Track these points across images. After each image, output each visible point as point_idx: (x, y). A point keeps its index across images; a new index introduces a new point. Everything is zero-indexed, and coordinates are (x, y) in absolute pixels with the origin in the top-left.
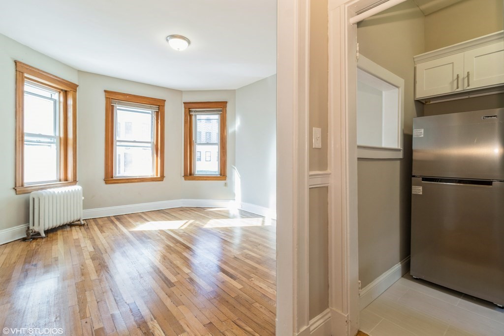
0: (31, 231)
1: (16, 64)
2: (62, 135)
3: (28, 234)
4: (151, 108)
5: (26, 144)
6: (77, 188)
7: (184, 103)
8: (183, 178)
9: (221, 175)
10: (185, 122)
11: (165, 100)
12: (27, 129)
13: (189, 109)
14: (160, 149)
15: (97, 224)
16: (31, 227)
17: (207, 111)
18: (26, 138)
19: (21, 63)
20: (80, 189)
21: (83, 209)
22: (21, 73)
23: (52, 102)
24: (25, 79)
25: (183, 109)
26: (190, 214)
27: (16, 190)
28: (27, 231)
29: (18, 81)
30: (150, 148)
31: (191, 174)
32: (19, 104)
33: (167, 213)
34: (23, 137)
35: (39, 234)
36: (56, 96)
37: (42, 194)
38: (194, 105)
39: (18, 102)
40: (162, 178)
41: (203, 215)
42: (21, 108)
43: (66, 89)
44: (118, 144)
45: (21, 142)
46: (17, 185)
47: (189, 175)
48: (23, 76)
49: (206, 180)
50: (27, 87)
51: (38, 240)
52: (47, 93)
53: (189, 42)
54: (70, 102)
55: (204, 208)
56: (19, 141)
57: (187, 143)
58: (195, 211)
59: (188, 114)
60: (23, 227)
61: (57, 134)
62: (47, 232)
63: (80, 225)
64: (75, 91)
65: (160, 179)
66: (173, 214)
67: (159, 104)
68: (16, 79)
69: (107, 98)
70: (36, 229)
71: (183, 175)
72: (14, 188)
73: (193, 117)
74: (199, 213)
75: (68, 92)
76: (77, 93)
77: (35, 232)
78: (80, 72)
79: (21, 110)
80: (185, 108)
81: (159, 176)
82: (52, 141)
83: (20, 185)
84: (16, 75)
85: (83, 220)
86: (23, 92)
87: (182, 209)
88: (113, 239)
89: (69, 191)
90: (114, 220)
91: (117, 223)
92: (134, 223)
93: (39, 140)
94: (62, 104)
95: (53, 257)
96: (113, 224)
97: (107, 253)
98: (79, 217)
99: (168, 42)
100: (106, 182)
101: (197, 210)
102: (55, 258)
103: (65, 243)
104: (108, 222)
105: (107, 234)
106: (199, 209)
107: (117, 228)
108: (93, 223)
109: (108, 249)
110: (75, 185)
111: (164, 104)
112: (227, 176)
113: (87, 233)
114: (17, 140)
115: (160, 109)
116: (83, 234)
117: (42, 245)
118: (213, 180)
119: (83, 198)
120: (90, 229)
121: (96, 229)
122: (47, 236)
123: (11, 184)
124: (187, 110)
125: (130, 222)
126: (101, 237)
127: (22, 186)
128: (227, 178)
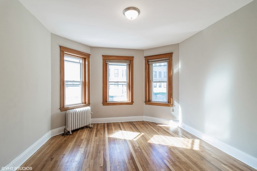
0: (66, 131)
1: (60, 48)
2: (83, 81)
3: (64, 132)
4: (125, 62)
5: (66, 86)
6: (88, 108)
7: (145, 57)
8: (144, 103)
9: (169, 103)
10: (145, 68)
11: (134, 57)
12: (66, 79)
13: (148, 60)
14: (131, 86)
15: (97, 128)
18: (66, 83)
19: (62, 47)
20: (89, 109)
21: (92, 118)
22: (63, 52)
23: (80, 64)
24: (65, 54)
26: (147, 128)
28: (64, 130)
29: (61, 56)
30: (126, 85)
31: (149, 101)
33: (134, 125)
34: (64, 83)
35: (69, 132)
36: (81, 61)
37: (71, 112)
38: (150, 58)
39: (61, 66)
40: (132, 103)
41: (155, 130)
43: (85, 57)
44: (111, 83)
46: (61, 107)
47: (148, 101)
49: (158, 105)
50: (66, 58)
51: (68, 136)
52: (77, 60)
54: (87, 63)
55: (156, 124)
56: (62, 85)
57: (147, 80)
58: (151, 125)
59: (147, 64)
60: (64, 127)
61: (82, 80)
62: (73, 131)
63: (90, 128)
64: (89, 58)
66: (137, 127)
67: (130, 60)
68: (60, 55)
69: (103, 59)
70: (68, 129)
71: (144, 101)
72: (60, 109)
73: (150, 66)
74: (153, 128)
75: (86, 59)
78: (92, 48)
79: (63, 70)
80: (145, 60)
81: (130, 102)
82: (80, 84)
84: (60, 53)
85: (91, 124)
86: (64, 60)
87: (143, 123)
88: (98, 143)
89: (84, 110)
90: (106, 126)
91: (106, 129)
92: (113, 131)
93: (73, 84)
94: (83, 65)
95: (64, 153)
96: (104, 130)
97: (88, 158)
98: (89, 124)
99: (125, 15)
100: (103, 105)
101: (152, 125)
102: (64, 154)
103: (76, 142)
104: (102, 127)
105: (97, 138)
106: (154, 124)
107: (104, 134)
108: (96, 127)
109: (91, 154)
110: (89, 106)
111: (133, 59)
112: (173, 104)
113: (89, 135)
114: (61, 85)
115: (131, 62)
116: (87, 135)
117: (67, 140)
118: (163, 106)
119: (92, 113)
120: (92, 131)
121: (95, 132)
122: (72, 134)
123: (58, 107)
124: (147, 61)
125: (112, 130)
126: (93, 140)
127: (64, 107)
128: (173, 105)
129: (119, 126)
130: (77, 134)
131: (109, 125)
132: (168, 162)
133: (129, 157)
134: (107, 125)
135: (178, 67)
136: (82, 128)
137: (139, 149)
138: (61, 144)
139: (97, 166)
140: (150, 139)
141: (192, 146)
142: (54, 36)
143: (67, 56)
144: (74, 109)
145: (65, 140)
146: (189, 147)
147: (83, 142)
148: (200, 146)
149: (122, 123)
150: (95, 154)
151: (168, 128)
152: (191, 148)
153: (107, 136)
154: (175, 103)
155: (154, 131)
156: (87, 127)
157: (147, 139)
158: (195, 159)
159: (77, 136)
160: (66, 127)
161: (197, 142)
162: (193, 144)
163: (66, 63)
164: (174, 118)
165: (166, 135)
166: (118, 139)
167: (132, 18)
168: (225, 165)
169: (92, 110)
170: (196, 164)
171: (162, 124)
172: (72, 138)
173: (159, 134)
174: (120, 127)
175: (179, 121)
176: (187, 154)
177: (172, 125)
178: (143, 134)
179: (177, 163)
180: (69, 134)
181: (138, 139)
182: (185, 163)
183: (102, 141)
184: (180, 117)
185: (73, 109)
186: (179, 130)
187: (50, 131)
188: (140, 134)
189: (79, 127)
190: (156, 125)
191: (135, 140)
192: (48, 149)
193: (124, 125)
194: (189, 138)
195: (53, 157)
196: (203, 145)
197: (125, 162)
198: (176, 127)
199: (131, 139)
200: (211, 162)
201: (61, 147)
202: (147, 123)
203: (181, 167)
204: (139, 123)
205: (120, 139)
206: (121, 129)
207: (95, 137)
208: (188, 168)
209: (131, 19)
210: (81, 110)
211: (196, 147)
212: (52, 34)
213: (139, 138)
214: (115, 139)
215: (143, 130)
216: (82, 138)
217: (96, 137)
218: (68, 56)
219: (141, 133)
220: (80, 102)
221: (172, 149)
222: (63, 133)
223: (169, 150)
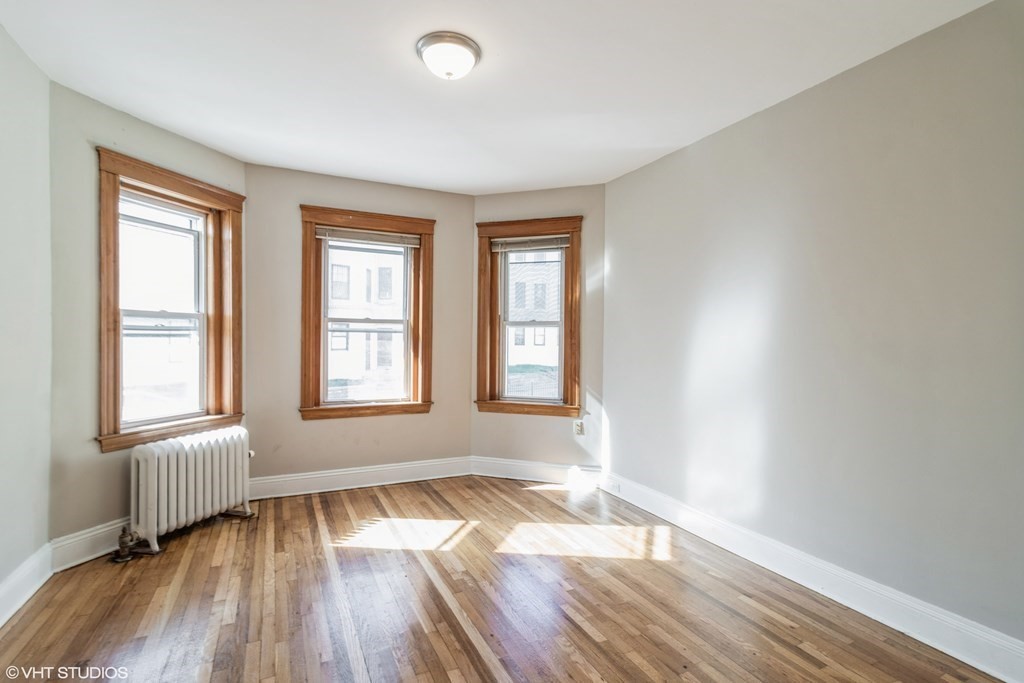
0: (130, 538)
1: (99, 155)
2: (211, 311)
3: (122, 544)
4: (401, 241)
5: (127, 335)
6: (238, 432)
7: (479, 225)
8: (475, 407)
9: (565, 401)
10: (480, 270)
11: (435, 221)
12: (125, 302)
13: (490, 238)
14: (422, 339)
15: (278, 518)
16: (133, 527)
17: (533, 242)
18: (125, 321)
19: (109, 151)
20: (243, 436)
21: (250, 477)
22: (111, 176)
23: (192, 237)
24: (121, 188)
25: (476, 239)
26: (488, 501)
27: (100, 442)
28: (121, 538)
29: (104, 194)
30: (402, 335)
31: (493, 397)
32: (107, 246)
33: (436, 492)
34: (116, 322)
35: (144, 543)
36: (199, 224)
37: (153, 454)
38: (501, 230)
39: (104, 241)
40: (427, 405)
41: (518, 506)
42: (112, 255)
43: (218, 208)
44: (331, 326)
45: (112, 333)
46: (105, 432)
47: (489, 397)
48: (115, 181)
49: (528, 413)
50: (127, 206)
51: (143, 561)
52: (181, 219)
53: (478, 53)
54: (228, 235)
55: (520, 483)
56: (108, 330)
57: (485, 319)
58: (501, 490)
59: (488, 251)
60: (116, 525)
61: (202, 310)
62: (165, 539)
63: (244, 518)
64: (238, 211)
65: (422, 408)
66: (448, 498)
67: (420, 231)
68: (100, 190)
69: (305, 223)
70: (141, 532)
71: (475, 398)
72: (96, 439)
73: (499, 259)
74: (509, 500)
75: (223, 214)
76: (243, 214)
77: (138, 539)
78: (250, 168)
79: (112, 259)
80: (480, 237)
81: (420, 402)
82: (192, 325)
83: (111, 432)
84: (100, 180)
85: (251, 501)
86: (116, 216)
87: (471, 482)
88: (293, 577)
89: (217, 440)
90: (317, 506)
91: (320, 517)
92: (354, 523)
93: (162, 324)
94: (211, 241)
95: (138, 635)
96: (310, 522)
97: (260, 639)
98: (240, 500)
99: (421, 57)
100: (302, 416)
101: (507, 489)
102: (139, 639)
103: (188, 580)
104: (303, 512)
105: (287, 556)
106: (512, 485)
107: (314, 537)
108: (271, 513)
109: (268, 621)
110: (238, 422)
111: (433, 230)
112: (582, 405)
113: (248, 547)
114: (104, 328)
115: (423, 243)
116: (237, 548)
117: (140, 581)
118: (546, 414)
119: (253, 453)
120: (259, 532)
121: (270, 535)
122: (163, 550)
123: (90, 430)
124: (486, 241)
125: (346, 517)
126: (270, 566)
127: (116, 431)
128: (582, 411)
129: (373, 500)
130: (187, 550)
131: (329, 501)
132: (577, 610)
133: (435, 612)
134: (321, 502)
135: (600, 272)
136: (207, 522)
137: (466, 578)
138: (115, 597)
139: (308, 663)
140: (503, 539)
141: (647, 549)
142: (65, 99)
143: (130, 195)
144: (171, 440)
145: (131, 581)
146: (639, 553)
147: (224, 577)
148: (674, 547)
149: (383, 488)
150: (292, 621)
151: (563, 497)
152: (646, 554)
153: (328, 544)
154: (590, 402)
155: (514, 509)
156: (227, 515)
157: (492, 540)
158: (660, 591)
159: (187, 555)
160: (129, 524)
161: (662, 533)
162: (649, 542)
163: (125, 229)
164: (583, 458)
165: (560, 522)
166: (377, 550)
167: (449, 74)
168: (750, 596)
169: (254, 441)
170: (666, 606)
171: (542, 483)
172: (166, 567)
173: (536, 518)
174: (377, 507)
175: (600, 467)
176: (634, 576)
177: (574, 483)
178: (474, 523)
179: (608, 612)
180: (147, 550)
181: (458, 546)
182: (630, 607)
183: (310, 566)
184: (604, 452)
185: (163, 437)
186: (602, 500)
187: (48, 545)
188: (463, 526)
189: (192, 519)
190: (519, 488)
191: (446, 548)
192: (47, 627)
193: (395, 497)
194: (637, 525)
195: (87, 654)
196: (683, 542)
197: (422, 632)
198: (592, 489)
199: (432, 546)
200: (710, 593)
201: (115, 612)
202: (485, 483)
203: (620, 620)
204: (454, 485)
205: (389, 552)
206: (385, 514)
207: (276, 551)
208: (641, 621)
209: (446, 78)
210: (196, 446)
211: (662, 553)
212: (54, 85)
213: (463, 541)
214: (366, 552)
215: (473, 510)
216: (216, 561)
217: (279, 554)
218: (137, 197)
219: (467, 522)
220: (194, 406)
221: (585, 565)
222: (117, 547)
223: (575, 570)
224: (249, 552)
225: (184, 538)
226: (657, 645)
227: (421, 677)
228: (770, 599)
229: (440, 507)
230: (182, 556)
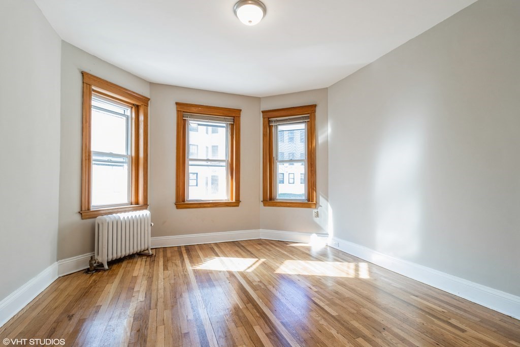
0: (94, 261)
1: (83, 75)
2: (133, 154)
3: (91, 264)
4: (225, 120)
5: (95, 164)
6: (146, 213)
7: (263, 112)
8: (262, 204)
9: (309, 200)
10: (264, 134)
11: (241, 110)
12: (94, 147)
13: (269, 118)
14: (235, 169)
15: (165, 256)
16: (96, 257)
17: (290, 119)
18: (93, 157)
19: (87, 74)
20: (148, 215)
21: (152, 236)
22: (88, 86)
23: (125, 118)
24: (93, 92)
25: (262, 119)
26: (270, 251)
27: (81, 213)
28: (90, 261)
29: (85, 94)
30: (225, 168)
31: (271, 199)
32: (86, 119)
33: (243, 246)
34: (89, 156)
35: (101, 265)
36: (128, 112)
37: (106, 220)
38: (275, 114)
39: (84, 116)
40: (238, 202)
41: (286, 253)
42: (88, 124)
43: (137, 104)
44: (190, 163)
45: (87, 161)
46: (83, 209)
47: (269, 199)
48: (90, 88)
49: (289, 206)
50: (95, 102)
51: (100, 273)
52: (119, 109)
54: (142, 118)
55: (286, 243)
56: (86, 160)
57: (266, 159)
58: (276, 246)
59: (267, 125)
60: (88, 255)
61: (129, 153)
62: (111, 263)
63: (148, 256)
64: (147, 106)
65: (235, 204)
66: (249, 249)
67: (234, 115)
68: (83, 92)
69: (178, 111)
70: (100, 259)
71: (262, 199)
72: (79, 212)
73: (273, 129)
74: (280, 250)
75: (139, 107)
76: (149, 107)
77: (98, 263)
78: (152, 85)
80: (264, 118)
81: (234, 201)
82: (125, 161)
83: (87, 209)
84: (83, 87)
85: (151, 249)
86: (90, 106)
87: (260, 242)
88: (172, 282)
89: (136, 216)
90: (184, 251)
91: (185, 256)
92: (202, 259)
93: (111, 159)
94: (133, 121)
95: (97, 304)
96: (180, 258)
97: (156, 308)
98: (146, 247)
99: (236, 15)
100: (177, 207)
101: (278, 245)
102: (98, 306)
103: (121, 282)
104: (177, 254)
105: (169, 272)
106: (282, 244)
107: (182, 265)
108: (161, 254)
109: (161, 301)
110: (146, 208)
111: (240, 114)
112: (318, 202)
113: (150, 268)
114: (84, 159)
115: (235, 121)
116: (145, 269)
117: (99, 281)
118: (298, 207)
119: (153, 224)
120: (155, 262)
121: (161, 263)
122: (110, 269)
123: (77, 208)
124: (266, 120)
125: (198, 256)
126: (161, 276)
127: (89, 209)
128: (317, 205)
129: (211, 249)
130: (121, 269)
131: (189, 249)
132: (321, 300)
133: (245, 299)
134: (186, 250)
135: (326, 133)
136: (131, 257)
137: (260, 284)
138: (87, 288)
139: (181, 320)
140: (278, 267)
141: (356, 273)
142: (69, 49)
143: (97, 96)
144: (114, 215)
145: (95, 281)
146: (352, 274)
147: (139, 281)
148: (370, 272)
149: (216, 244)
150: (172, 300)
151: (309, 249)
152: (356, 275)
153: (189, 267)
154: (322, 200)
155: (283, 254)
156: (140, 254)
157: (273, 267)
158: (365, 293)
159: (121, 272)
160: (94, 256)
161: (363, 267)
162: (357, 269)
163: (94, 113)
164: (319, 230)
165: (308, 260)
166: (215, 271)
167: (250, 22)
168: (417, 296)
169: (153, 217)
170: (370, 300)
171: (297, 243)
172: (111, 276)
173: (295, 258)
174: (214, 252)
175: (328, 234)
176: (351, 286)
177: (314, 243)
178: (263, 260)
179: (338, 301)
180: (102, 268)
181: (255, 269)
182: (349, 300)
183: (181, 277)
184: (330, 226)
185: (111, 213)
186: (329, 251)
187: (56, 262)
188: (257, 261)
189: (123, 254)
190: (285, 245)
191: (250, 270)
192: (55, 299)
193: (222, 248)
194: (349, 262)
195: (73, 312)
196: (375, 270)
197: (239, 307)
198: (324, 246)
199: (242, 269)
200: (394, 294)
201: (87, 294)
202: (267, 243)
203: (345, 306)
204: (252, 243)
205: (220, 272)
206: (217, 255)
207: (164, 270)
208: (357, 306)
209: (248, 24)
210: (126, 218)
211: (364, 274)
212: (63, 41)
213: (257, 268)
214: (208, 272)
215: (262, 254)
216: (135, 274)
217: (166, 272)
218: (100, 97)
219: (259, 259)
220: (125, 200)
221: (323, 280)
222: (89, 267)
223: (317, 282)
224: (151, 270)
225: (120, 264)
226: (367, 318)
227: (239, 328)
228: (429, 298)
229: (245, 252)
230: (119, 271)
